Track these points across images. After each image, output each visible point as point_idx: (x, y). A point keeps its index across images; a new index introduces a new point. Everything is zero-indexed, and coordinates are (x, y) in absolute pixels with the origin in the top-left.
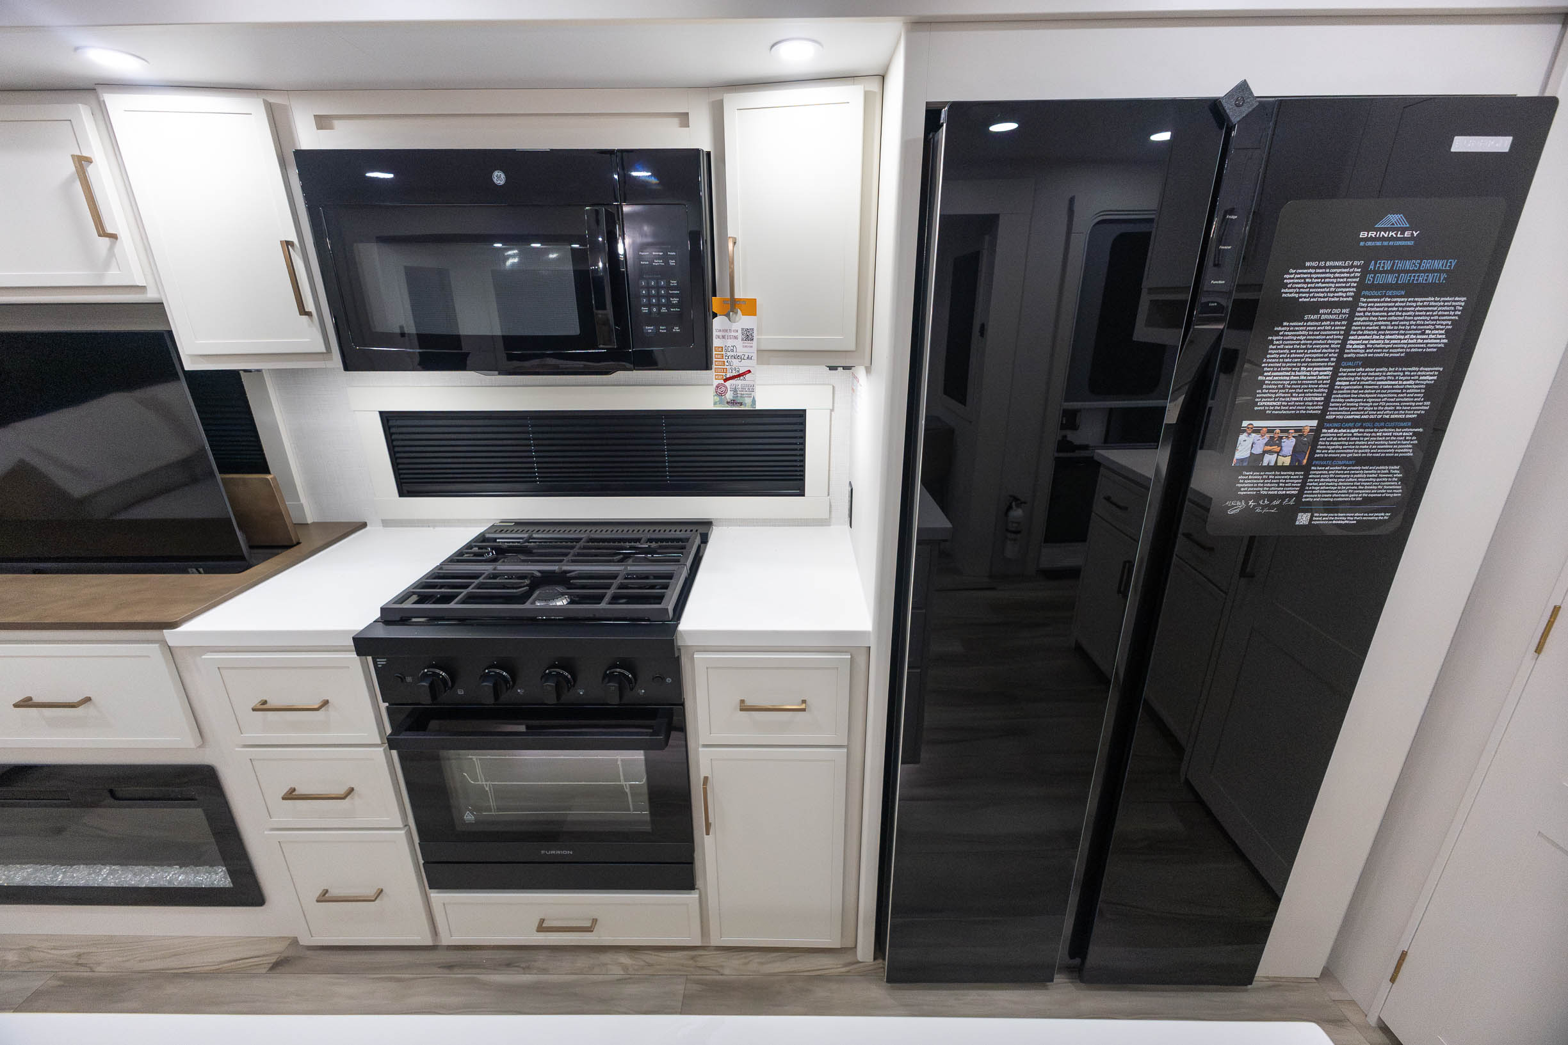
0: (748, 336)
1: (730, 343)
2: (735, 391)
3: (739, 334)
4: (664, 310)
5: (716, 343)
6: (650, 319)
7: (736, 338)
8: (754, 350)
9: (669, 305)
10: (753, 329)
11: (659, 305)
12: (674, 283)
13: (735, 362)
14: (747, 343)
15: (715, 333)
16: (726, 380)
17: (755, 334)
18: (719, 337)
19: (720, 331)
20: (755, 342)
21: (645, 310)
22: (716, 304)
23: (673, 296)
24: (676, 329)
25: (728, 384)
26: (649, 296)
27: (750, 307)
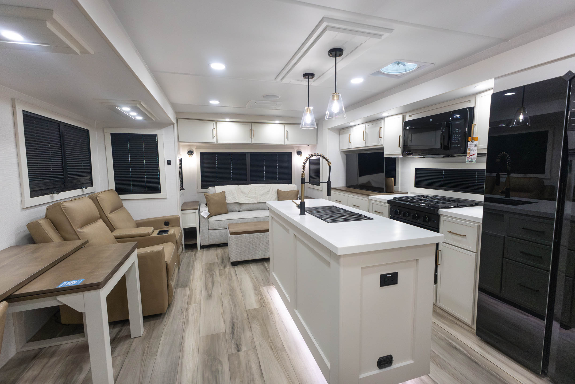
0: (476, 146)
1: (471, 147)
2: (471, 159)
3: (474, 145)
4: (457, 141)
5: (468, 148)
6: (454, 143)
7: (473, 146)
8: (477, 149)
9: (458, 140)
10: (477, 144)
11: (456, 140)
12: (460, 135)
13: (472, 152)
14: (475, 147)
15: (468, 146)
16: (469, 156)
17: (477, 145)
18: (469, 146)
19: (470, 145)
20: (477, 147)
21: (453, 141)
22: (470, 139)
23: (459, 138)
24: (459, 145)
25: (470, 157)
26: (454, 139)
27: (476, 139)
